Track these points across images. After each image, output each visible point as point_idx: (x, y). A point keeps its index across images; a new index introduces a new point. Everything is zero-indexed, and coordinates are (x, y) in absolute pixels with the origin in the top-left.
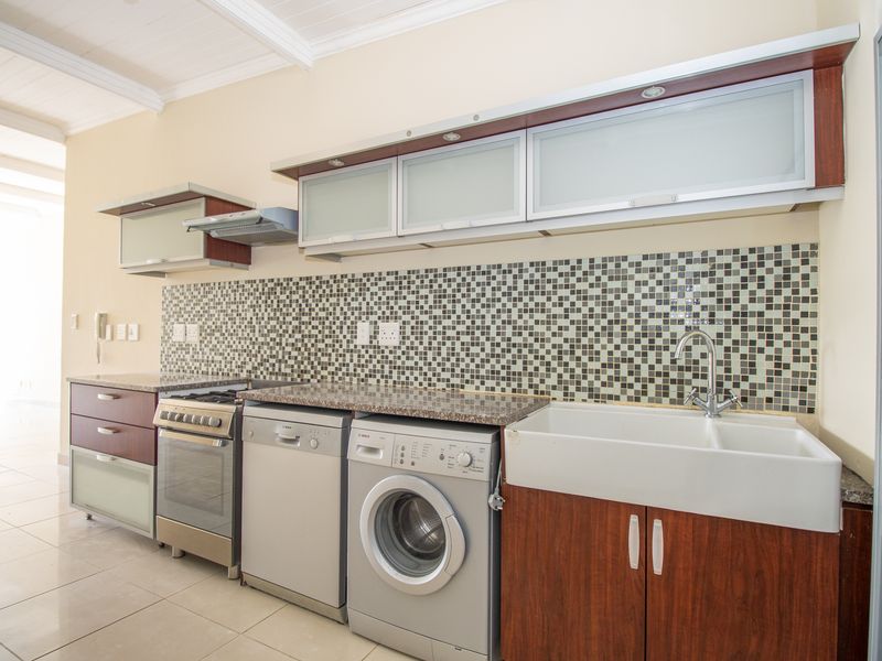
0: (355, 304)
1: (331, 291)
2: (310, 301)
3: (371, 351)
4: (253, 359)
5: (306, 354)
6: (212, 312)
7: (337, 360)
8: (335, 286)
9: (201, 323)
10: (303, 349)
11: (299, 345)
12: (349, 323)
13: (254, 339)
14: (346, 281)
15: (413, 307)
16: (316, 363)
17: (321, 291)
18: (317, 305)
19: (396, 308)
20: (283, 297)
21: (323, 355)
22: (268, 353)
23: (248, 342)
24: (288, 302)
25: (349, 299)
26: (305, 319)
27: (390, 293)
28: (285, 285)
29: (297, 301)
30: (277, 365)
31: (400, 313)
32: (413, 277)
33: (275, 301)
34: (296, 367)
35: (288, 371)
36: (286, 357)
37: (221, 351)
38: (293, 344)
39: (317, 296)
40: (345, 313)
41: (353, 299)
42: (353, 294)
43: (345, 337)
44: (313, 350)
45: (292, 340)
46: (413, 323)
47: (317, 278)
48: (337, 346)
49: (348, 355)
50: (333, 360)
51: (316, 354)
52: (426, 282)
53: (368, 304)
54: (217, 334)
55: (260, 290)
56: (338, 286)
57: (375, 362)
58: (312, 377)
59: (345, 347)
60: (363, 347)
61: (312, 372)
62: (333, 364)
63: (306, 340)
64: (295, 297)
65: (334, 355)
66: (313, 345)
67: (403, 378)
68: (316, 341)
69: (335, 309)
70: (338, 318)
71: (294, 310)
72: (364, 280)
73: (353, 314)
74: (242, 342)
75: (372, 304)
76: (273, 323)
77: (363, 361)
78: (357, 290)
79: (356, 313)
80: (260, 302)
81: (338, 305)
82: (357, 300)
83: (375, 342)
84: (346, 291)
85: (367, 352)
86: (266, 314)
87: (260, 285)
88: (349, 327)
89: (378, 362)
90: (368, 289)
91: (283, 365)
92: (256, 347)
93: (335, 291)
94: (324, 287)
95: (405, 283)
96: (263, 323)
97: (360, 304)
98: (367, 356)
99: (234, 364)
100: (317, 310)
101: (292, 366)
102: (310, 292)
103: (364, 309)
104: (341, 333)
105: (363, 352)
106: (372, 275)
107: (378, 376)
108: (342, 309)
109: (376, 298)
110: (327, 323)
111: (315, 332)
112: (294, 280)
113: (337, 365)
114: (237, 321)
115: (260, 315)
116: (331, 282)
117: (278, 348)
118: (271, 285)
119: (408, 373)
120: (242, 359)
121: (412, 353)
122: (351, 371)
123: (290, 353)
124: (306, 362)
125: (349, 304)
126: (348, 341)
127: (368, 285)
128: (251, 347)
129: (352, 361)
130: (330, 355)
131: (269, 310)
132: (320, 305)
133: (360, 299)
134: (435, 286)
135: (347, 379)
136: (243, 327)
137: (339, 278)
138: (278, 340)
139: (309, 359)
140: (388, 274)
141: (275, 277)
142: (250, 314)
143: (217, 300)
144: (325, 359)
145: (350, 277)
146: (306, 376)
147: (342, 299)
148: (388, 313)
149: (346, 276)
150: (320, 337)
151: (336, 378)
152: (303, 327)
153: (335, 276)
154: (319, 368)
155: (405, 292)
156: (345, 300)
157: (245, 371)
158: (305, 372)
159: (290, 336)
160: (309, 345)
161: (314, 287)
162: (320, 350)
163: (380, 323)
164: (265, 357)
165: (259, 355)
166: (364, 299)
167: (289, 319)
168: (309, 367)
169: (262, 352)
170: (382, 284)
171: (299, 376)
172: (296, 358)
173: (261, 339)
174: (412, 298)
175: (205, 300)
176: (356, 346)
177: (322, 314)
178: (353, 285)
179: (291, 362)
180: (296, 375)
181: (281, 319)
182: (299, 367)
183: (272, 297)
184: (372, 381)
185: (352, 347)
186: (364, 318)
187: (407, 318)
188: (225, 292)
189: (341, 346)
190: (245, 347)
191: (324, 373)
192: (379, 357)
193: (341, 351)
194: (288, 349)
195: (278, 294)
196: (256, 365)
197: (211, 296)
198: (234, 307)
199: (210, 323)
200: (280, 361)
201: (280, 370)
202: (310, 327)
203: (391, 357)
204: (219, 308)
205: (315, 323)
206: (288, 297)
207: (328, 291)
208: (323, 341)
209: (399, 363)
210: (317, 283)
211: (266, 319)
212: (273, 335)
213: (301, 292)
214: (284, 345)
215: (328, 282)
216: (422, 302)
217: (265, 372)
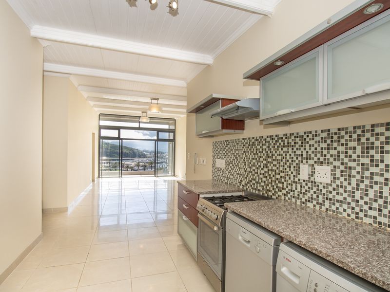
0: (298, 152)
1: (284, 144)
2: (272, 149)
3: (309, 185)
4: (245, 179)
5: (270, 181)
6: (229, 154)
7: (287, 187)
8: (286, 141)
9: (225, 159)
10: (268, 178)
11: (267, 175)
12: (294, 164)
13: (245, 169)
14: (293, 137)
15: (342, 156)
16: (275, 187)
17: (278, 144)
18: (276, 152)
19: (328, 156)
20: (259, 147)
21: (279, 182)
22: (252, 177)
23: (243, 170)
24: (261, 150)
25: (295, 149)
26: (270, 160)
27: (324, 145)
28: (259, 140)
29: (266, 149)
30: (256, 184)
31: (331, 160)
32: (343, 133)
33: (255, 149)
34: (265, 187)
35: (261, 189)
36: (260, 181)
37: (232, 173)
38: (263, 174)
39: (276, 147)
40: (292, 158)
41: (297, 149)
42: (297, 146)
43: (292, 173)
44: (273, 179)
45: (263, 172)
46: (342, 168)
47: (276, 136)
48: (287, 178)
49: (294, 185)
50: (285, 187)
51: (275, 182)
52: (355, 136)
53: (307, 152)
54: (231, 165)
55: (248, 143)
56: (288, 140)
57: (312, 192)
58: (273, 194)
59: (292, 179)
60: (304, 181)
61: (273, 192)
62: (285, 189)
63: (270, 172)
64: (264, 147)
65: (285, 183)
66: (273, 176)
67: (333, 208)
68: (275, 174)
69: (286, 155)
70: (288, 161)
71: (264, 155)
72: (305, 136)
73: (297, 158)
74: (241, 170)
75: (310, 152)
76: (254, 161)
77: (304, 190)
78: (300, 143)
79: (300, 158)
80: (248, 150)
81: (288, 152)
82: (300, 150)
83: (312, 179)
84: (293, 143)
85: (306, 184)
86: (251, 156)
87: (248, 140)
88: (294, 167)
89: (315, 192)
90: (308, 142)
91: (258, 185)
92: (247, 174)
93: (286, 144)
94: (280, 141)
95: (335, 138)
96: (249, 161)
97: (302, 152)
98: (306, 188)
99: (237, 181)
100: (276, 155)
101: (263, 186)
102: (272, 144)
103: (305, 156)
104: (290, 170)
105: (304, 184)
106: (311, 132)
107: (315, 202)
108: (290, 155)
109: (313, 149)
110: (282, 163)
111: (274, 168)
112: (264, 138)
113: (287, 190)
114: (239, 159)
115: (248, 157)
116: (284, 138)
117: (256, 175)
118: (253, 141)
119: (338, 205)
120: (241, 179)
121: (341, 190)
122: (296, 195)
123: (262, 179)
124: (270, 185)
125: (295, 152)
126: (294, 176)
127: (308, 139)
128: (244, 173)
129: (296, 189)
130: (283, 183)
131: (252, 154)
132: (278, 152)
133: (302, 149)
134: (363, 140)
135: (294, 200)
136: (241, 162)
137: (288, 135)
138: (256, 171)
139: (272, 183)
140: (322, 131)
141: (255, 136)
142: (244, 156)
143: (231, 148)
144: (280, 185)
145: (295, 135)
146: (270, 194)
147: (290, 149)
148: (322, 159)
149: (293, 134)
150: (277, 171)
151: (287, 198)
152: (269, 165)
153: (286, 135)
154: (277, 190)
155: (335, 145)
156: (293, 149)
157: (242, 185)
158: (269, 191)
159: (262, 169)
160: (272, 176)
161: (274, 142)
162: (277, 179)
163: (316, 166)
164: (250, 179)
165: (248, 178)
166: (305, 149)
167: (261, 159)
168: (271, 189)
169: (249, 176)
170: (318, 139)
171: (266, 193)
172: (265, 182)
173: (249, 170)
174: (342, 149)
175: (227, 148)
176: (299, 180)
177: (279, 158)
178: (297, 140)
179: (263, 184)
180: (265, 192)
181: (258, 159)
182: (266, 187)
183: (254, 147)
184: (310, 205)
185: (296, 180)
186: (304, 161)
187: (337, 163)
188: (234, 144)
189: (290, 178)
190: (242, 173)
191: (280, 193)
192: (315, 189)
193: (290, 182)
194: (261, 176)
195: (256, 145)
196: (246, 183)
197: (229, 146)
198: (237, 152)
199: (228, 159)
200: (257, 183)
201: (257, 187)
202: (272, 165)
203: (324, 191)
204: (232, 152)
205: (275, 163)
206: (261, 147)
207: (282, 144)
208: (279, 174)
209: (330, 196)
210: (276, 139)
211: (251, 159)
212: (254, 168)
213: (267, 144)
214: (259, 174)
215: (282, 138)
216: (350, 152)
217: (250, 187)
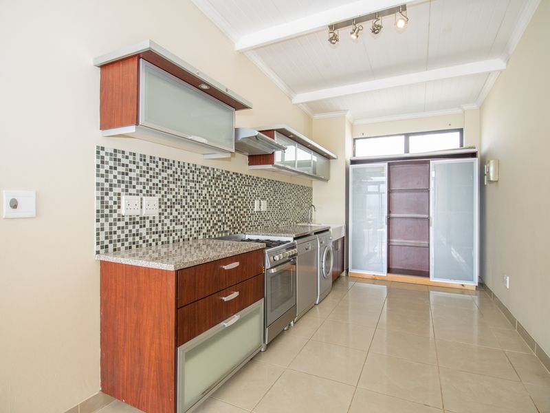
0: (254, 191)
2: (238, 187)
4: (208, 225)
5: (236, 218)
6: (172, 186)
7: (248, 219)
8: (247, 181)
9: (159, 196)
10: (234, 215)
11: (233, 212)
12: (252, 200)
13: (208, 210)
14: (251, 179)
15: (269, 195)
16: (240, 222)
17: (242, 182)
18: (240, 190)
19: (265, 195)
20: (225, 183)
21: (243, 217)
22: (217, 219)
23: (204, 212)
24: (227, 186)
25: (252, 189)
26: (235, 197)
27: (264, 188)
28: (226, 175)
29: (232, 186)
30: (222, 226)
31: (266, 197)
32: (269, 182)
33: (220, 184)
34: (231, 226)
35: (228, 229)
36: (227, 221)
37: (182, 221)
38: (230, 213)
39: (240, 185)
40: (251, 195)
42: (253, 186)
43: (251, 207)
44: (239, 215)
45: (229, 210)
46: (269, 201)
47: (241, 174)
49: (252, 217)
51: (240, 217)
52: (272, 185)
54: (178, 207)
55: (212, 175)
58: (239, 230)
59: (251, 212)
60: (256, 212)
61: (239, 228)
62: (247, 222)
63: (236, 210)
64: (231, 183)
65: (247, 217)
66: (239, 212)
67: (267, 225)
68: (240, 210)
69: (247, 193)
70: (248, 198)
71: (230, 191)
72: (257, 180)
74: (200, 212)
75: (259, 192)
76: (219, 198)
77: (257, 219)
78: (255, 184)
79: (254, 196)
80: (212, 184)
81: (248, 191)
82: (255, 189)
83: (260, 210)
84: (251, 184)
85: (258, 214)
86: (215, 192)
87: (212, 172)
88: (252, 203)
89: (261, 219)
90: (258, 185)
91: (225, 226)
92: (209, 216)
93: (247, 184)
94: (243, 180)
95: (267, 184)
96: (213, 199)
97: (256, 191)
98: (258, 217)
100: (240, 192)
102: (238, 182)
103: (257, 194)
104: (250, 205)
105: (256, 214)
106: (259, 178)
107: (261, 225)
108: (250, 193)
109: (260, 190)
110: (244, 200)
111: (239, 205)
112: (230, 173)
114: (195, 196)
115: (211, 193)
117: (222, 215)
118: (218, 173)
119: (268, 222)
120: (200, 226)
121: (269, 214)
122: (253, 224)
123: (229, 218)
125: (252, 191)
127: (258, 182)
128: (206, 216)
129: (253, 219)
131: (217, 189)
134: (274, 187)
136: (200, 201)
138: (222, 210)
142: (205, 192)
143: (176, 176)
144: (244, 220)
145: (252, 177)
146: (236, 230)
147: (250, 188)
150: (242, 208)
151: (248, 229)
152: (235, 202)
153: (247, 176)
154: (242, 225)
155: (267, 188)
157: (201, 234)
158: (236, 228)
159: (228, 207)
160: (237, 213)
161: (239, 180)
162: (242, 215)
163: (262, 201)
164: (215, 222)
165: (211, 221)
166: (257, 189)
167: (228, 197)
168: (237, 225)
169: (213, 219)
170: (262, 183)
171: (233, 231)
172: (231, 221)
173: (212, 210)
174: (269, 191)
175: (164, 174)
176: (254, 212)
177: (243, 195)
178: (253, 182)
179: (229, 223)
181: (224, 197)
183: (219, 181)
184: (259, 227)
186: (257, 198)
187: (268, 199)
188: (184, 171)
189: (249, 212)
190: (202, 216)
191: (244, 227)
192: (261, 216)
194: (228, 215)
195: (222, 180)
196: (209, 228)
197: (170, 172)
198: (192, 184)
199: (170, 196)
200: (223, 224)
202: (237, 202)
203: (264, 216)
204: (179, 183)
205: (240, 200)
206: (227, 183)
207: (245, 183)
208: (243, 210)
209: (266, 218)
210: (241, 177)
211: (215, 196)
212: (219, 207)
213: (233, 181)
214: (225, 213)
216: (271, 193)
217: (215, 233)
